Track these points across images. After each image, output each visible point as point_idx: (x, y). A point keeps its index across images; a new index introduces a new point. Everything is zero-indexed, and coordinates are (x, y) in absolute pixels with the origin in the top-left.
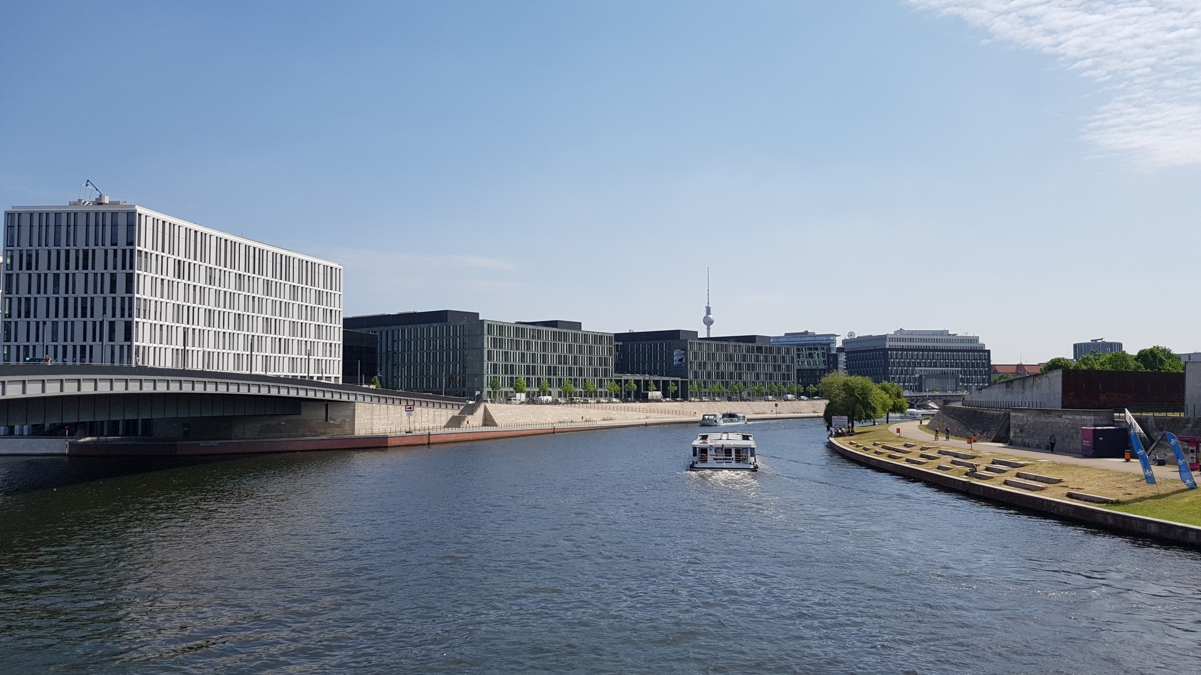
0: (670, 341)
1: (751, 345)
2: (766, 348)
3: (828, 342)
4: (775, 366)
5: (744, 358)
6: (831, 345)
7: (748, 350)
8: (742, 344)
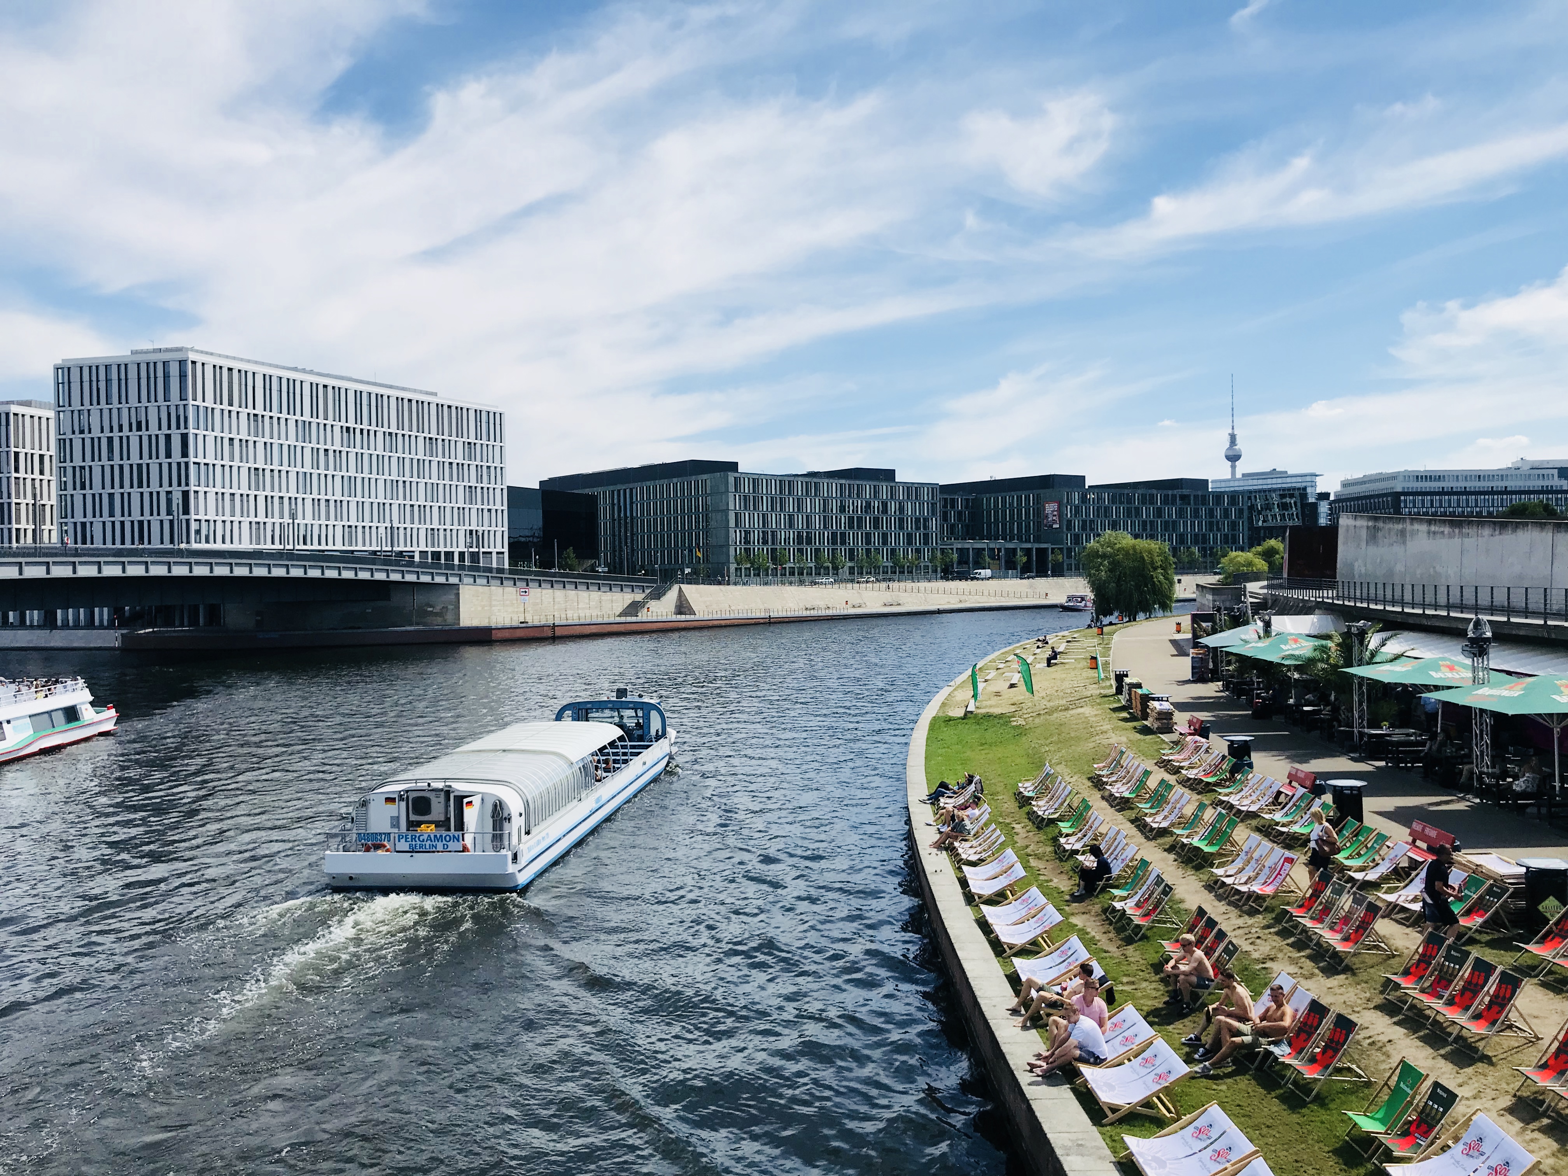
0: (1038, 491)
1: (1170, 492)
2: (1196, 497)
3: (1304, 484)
4: (1211, 523)
5: (1159, 513)
6: (1309, 490)
7: (1166, 500)
8: (1154, 492)
